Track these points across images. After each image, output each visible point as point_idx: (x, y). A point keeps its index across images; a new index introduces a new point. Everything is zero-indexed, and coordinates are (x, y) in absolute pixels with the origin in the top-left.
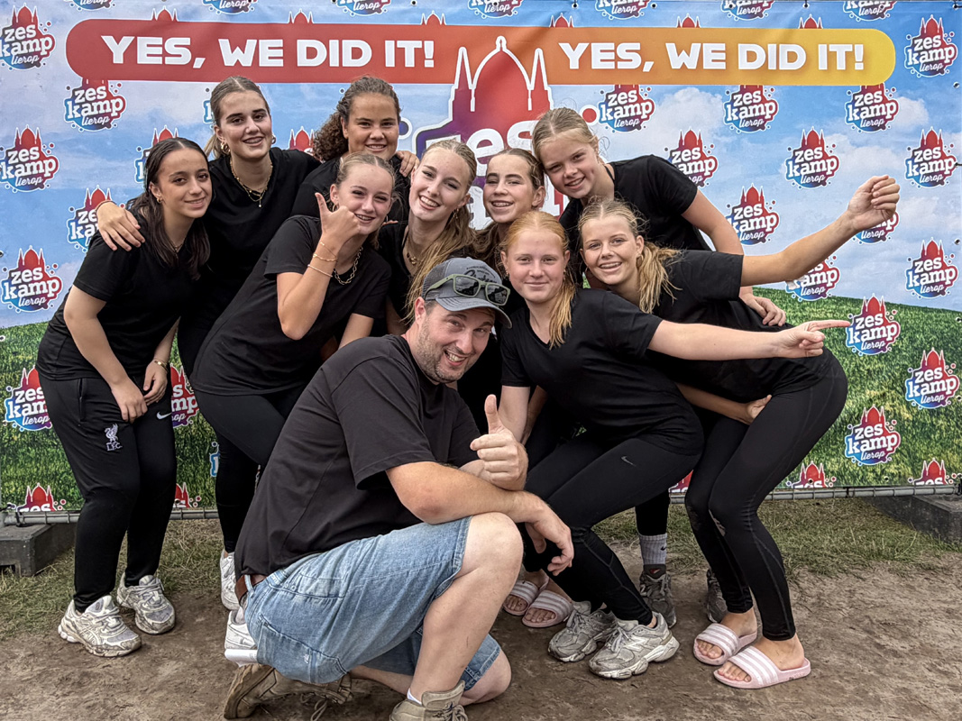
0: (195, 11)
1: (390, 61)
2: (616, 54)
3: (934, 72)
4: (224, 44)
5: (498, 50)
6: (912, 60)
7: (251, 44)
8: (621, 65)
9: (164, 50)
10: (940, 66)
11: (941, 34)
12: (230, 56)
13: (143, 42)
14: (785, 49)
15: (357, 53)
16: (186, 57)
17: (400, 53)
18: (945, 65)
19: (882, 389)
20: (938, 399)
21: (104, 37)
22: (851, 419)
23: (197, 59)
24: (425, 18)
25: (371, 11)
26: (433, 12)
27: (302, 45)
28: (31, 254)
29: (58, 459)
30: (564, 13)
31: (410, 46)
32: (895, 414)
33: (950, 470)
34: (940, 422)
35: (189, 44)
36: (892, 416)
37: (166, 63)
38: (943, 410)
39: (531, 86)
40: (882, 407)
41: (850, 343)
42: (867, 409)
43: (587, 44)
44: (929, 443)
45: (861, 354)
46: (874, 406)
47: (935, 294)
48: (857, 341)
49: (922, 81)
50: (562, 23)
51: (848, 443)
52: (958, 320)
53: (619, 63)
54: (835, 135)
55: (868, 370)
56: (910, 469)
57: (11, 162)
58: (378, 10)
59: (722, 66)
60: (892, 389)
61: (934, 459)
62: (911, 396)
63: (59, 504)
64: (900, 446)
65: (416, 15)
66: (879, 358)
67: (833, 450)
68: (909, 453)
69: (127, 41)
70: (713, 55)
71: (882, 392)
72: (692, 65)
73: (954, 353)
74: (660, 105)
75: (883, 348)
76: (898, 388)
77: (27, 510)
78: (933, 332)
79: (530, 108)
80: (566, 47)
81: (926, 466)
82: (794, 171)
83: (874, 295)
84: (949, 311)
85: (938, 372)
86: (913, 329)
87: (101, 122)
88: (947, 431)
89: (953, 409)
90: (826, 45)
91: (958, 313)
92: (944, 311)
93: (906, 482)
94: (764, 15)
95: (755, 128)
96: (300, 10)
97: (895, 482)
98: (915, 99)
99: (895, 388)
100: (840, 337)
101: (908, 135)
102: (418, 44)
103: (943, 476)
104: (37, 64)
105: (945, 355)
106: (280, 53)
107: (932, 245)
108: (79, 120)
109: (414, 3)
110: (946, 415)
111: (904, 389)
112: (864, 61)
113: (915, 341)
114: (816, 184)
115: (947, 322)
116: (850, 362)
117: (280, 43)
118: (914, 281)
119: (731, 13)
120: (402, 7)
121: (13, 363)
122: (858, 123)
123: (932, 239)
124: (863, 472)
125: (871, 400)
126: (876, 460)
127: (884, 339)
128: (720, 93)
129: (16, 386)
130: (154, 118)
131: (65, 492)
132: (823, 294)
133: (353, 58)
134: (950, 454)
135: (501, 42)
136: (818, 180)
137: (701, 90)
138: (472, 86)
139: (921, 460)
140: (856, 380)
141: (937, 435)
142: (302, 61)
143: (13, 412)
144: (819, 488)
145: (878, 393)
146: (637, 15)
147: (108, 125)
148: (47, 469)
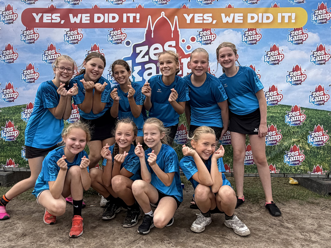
0: (62, 5)
1: (125, 21)
2: (203, 18)
3: (323, 23)
4: (71, 16)
5: (162, 16)
6: (314, 18)
7: (79, 15)
8: (205, 22)
9: (52, 18)
10: (325, 20)
11: (326, 9)
12: (73, 20)
13: (45, 15)
14: (265, 15)
15: (114, 18)
16: (58, 20)
17: (128, 18)
18: (327, 20)
19: (298, 138)
20: (320, 143)
21: (33, 14)
22: (286, 149)
23: (62, 21)
24: (137, 6)
25: (119, 4)
26: (140, 4)
27: (96, 16)
28: (9, 84)
29: (16, 150)
30: (185, 3)
31: (131, 15)
32: (303, 148)
33: (324, 169)
34: (321, 151)
35: (59, 16)
36: (302, 148)
37: (52, 22)
38: (322, 147)
39: (173, 29)
40: (298, 145)
41: (286, 121)
42: (293, 146)
43: (193, 14)
44: (316, 159)
45: (290, 125)
46: (295, 144)
47: (320, 104)
48: (289, 121)
49: (318, 26)
50: (185, 7)
51: (285, 157)
52: (329, 114)
53: (204, 21)
54: (283, 46)
55: (293, 131)
56: (308, 168)
57: (4, 54)
58: (122, 4)
59: (242, 22)
60: (302, 139)
61: (318, 165)
62: (310, 141)
63: (17, 165)
64: (305, 159)
65: (134, 5)
66: (298, 127)
67: (279, 160)
68: (308, 162)
69: (40, 15)
70: (238, 18)
71: (298, 140)
72: (230, 21)
73: (327, 126)
74: (218, 36)
75: (299, 124)
76: (305, 138)
77: (7, 166)
78: (319, 118)
79: (172, 37)
80: (186, 15)
81: (315, 167)
82: (267, 59)
83: (296, 104)
84: (326, 111)
85: (321, 133)
86: (311, 117)
87: (32, 42)
88: (323, 155)
89: (326, 147)
90: (281, 14)
91: (329, 111)
92: (324, 111)
93: (307, 173)
94: (258, 3)
95: (253, 44)
96: (96, 4)
97: (303, 173)
98: (314, 33)
99: (304, 138)
100: (283, 119)
101: (311, 46)
102: (134, 15)
103: (321, 171)
104: (12, 23)
105: (323, 127)
106: (89, 18)
107: (320, 87)
108: (25, 41)
109: (134, 1)
110: (323, 149)
111: (307, 139)
112: (295, 19)
113: (312, 121)
114: (275, 64)
115: (325, 115)
116: (286, 128)
117: (88, 15)
118: (312, 100)
119: (246, 3)
120: (129, 2)
121: (3, 119)
122: (292, 42)
123: (320, 84)
124: (290, 168)
125: (294, 142)
126: (296, 164)
127: (300, 120)
128: (240, 31)
129: (4, 126)
130: (48, 40)
131: (18, 161)
132: (277, 104)
133: (112, 20)
134: (324, 163)
135: (163, 14)
136: (276, 63)
137: (233, 30)
138: (152, 29)
139: (313, 165)
140: (289, 135)
141: (319, 156)
142: (96, 21)
143: (3, 135)
144: (273, 173)
145: (297, 140)
146: (211, 4)
147: (34, 42)
148: (13, 154)
